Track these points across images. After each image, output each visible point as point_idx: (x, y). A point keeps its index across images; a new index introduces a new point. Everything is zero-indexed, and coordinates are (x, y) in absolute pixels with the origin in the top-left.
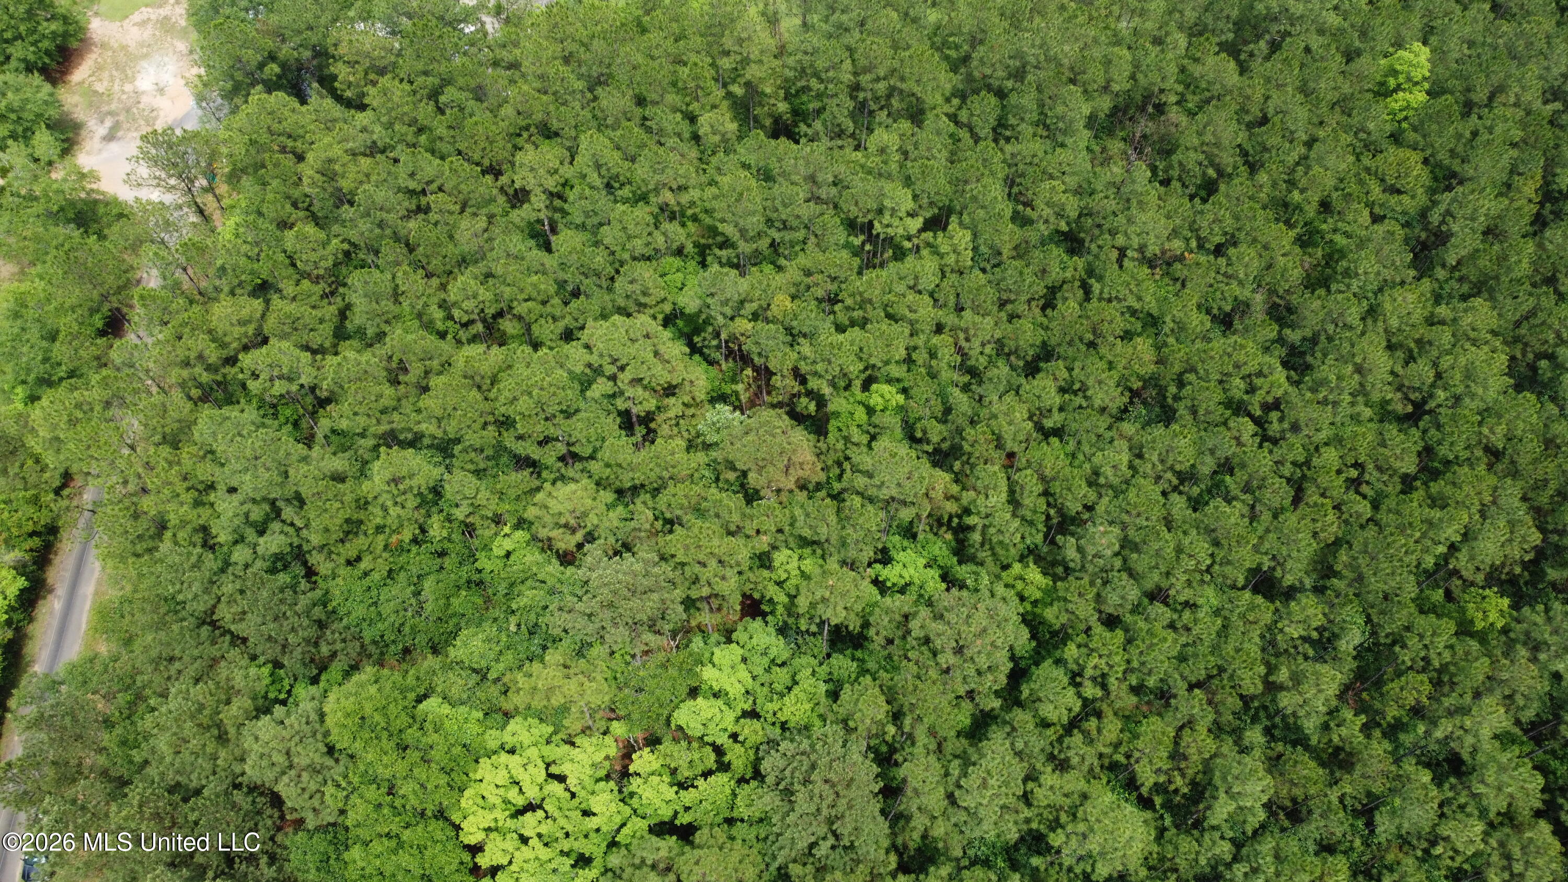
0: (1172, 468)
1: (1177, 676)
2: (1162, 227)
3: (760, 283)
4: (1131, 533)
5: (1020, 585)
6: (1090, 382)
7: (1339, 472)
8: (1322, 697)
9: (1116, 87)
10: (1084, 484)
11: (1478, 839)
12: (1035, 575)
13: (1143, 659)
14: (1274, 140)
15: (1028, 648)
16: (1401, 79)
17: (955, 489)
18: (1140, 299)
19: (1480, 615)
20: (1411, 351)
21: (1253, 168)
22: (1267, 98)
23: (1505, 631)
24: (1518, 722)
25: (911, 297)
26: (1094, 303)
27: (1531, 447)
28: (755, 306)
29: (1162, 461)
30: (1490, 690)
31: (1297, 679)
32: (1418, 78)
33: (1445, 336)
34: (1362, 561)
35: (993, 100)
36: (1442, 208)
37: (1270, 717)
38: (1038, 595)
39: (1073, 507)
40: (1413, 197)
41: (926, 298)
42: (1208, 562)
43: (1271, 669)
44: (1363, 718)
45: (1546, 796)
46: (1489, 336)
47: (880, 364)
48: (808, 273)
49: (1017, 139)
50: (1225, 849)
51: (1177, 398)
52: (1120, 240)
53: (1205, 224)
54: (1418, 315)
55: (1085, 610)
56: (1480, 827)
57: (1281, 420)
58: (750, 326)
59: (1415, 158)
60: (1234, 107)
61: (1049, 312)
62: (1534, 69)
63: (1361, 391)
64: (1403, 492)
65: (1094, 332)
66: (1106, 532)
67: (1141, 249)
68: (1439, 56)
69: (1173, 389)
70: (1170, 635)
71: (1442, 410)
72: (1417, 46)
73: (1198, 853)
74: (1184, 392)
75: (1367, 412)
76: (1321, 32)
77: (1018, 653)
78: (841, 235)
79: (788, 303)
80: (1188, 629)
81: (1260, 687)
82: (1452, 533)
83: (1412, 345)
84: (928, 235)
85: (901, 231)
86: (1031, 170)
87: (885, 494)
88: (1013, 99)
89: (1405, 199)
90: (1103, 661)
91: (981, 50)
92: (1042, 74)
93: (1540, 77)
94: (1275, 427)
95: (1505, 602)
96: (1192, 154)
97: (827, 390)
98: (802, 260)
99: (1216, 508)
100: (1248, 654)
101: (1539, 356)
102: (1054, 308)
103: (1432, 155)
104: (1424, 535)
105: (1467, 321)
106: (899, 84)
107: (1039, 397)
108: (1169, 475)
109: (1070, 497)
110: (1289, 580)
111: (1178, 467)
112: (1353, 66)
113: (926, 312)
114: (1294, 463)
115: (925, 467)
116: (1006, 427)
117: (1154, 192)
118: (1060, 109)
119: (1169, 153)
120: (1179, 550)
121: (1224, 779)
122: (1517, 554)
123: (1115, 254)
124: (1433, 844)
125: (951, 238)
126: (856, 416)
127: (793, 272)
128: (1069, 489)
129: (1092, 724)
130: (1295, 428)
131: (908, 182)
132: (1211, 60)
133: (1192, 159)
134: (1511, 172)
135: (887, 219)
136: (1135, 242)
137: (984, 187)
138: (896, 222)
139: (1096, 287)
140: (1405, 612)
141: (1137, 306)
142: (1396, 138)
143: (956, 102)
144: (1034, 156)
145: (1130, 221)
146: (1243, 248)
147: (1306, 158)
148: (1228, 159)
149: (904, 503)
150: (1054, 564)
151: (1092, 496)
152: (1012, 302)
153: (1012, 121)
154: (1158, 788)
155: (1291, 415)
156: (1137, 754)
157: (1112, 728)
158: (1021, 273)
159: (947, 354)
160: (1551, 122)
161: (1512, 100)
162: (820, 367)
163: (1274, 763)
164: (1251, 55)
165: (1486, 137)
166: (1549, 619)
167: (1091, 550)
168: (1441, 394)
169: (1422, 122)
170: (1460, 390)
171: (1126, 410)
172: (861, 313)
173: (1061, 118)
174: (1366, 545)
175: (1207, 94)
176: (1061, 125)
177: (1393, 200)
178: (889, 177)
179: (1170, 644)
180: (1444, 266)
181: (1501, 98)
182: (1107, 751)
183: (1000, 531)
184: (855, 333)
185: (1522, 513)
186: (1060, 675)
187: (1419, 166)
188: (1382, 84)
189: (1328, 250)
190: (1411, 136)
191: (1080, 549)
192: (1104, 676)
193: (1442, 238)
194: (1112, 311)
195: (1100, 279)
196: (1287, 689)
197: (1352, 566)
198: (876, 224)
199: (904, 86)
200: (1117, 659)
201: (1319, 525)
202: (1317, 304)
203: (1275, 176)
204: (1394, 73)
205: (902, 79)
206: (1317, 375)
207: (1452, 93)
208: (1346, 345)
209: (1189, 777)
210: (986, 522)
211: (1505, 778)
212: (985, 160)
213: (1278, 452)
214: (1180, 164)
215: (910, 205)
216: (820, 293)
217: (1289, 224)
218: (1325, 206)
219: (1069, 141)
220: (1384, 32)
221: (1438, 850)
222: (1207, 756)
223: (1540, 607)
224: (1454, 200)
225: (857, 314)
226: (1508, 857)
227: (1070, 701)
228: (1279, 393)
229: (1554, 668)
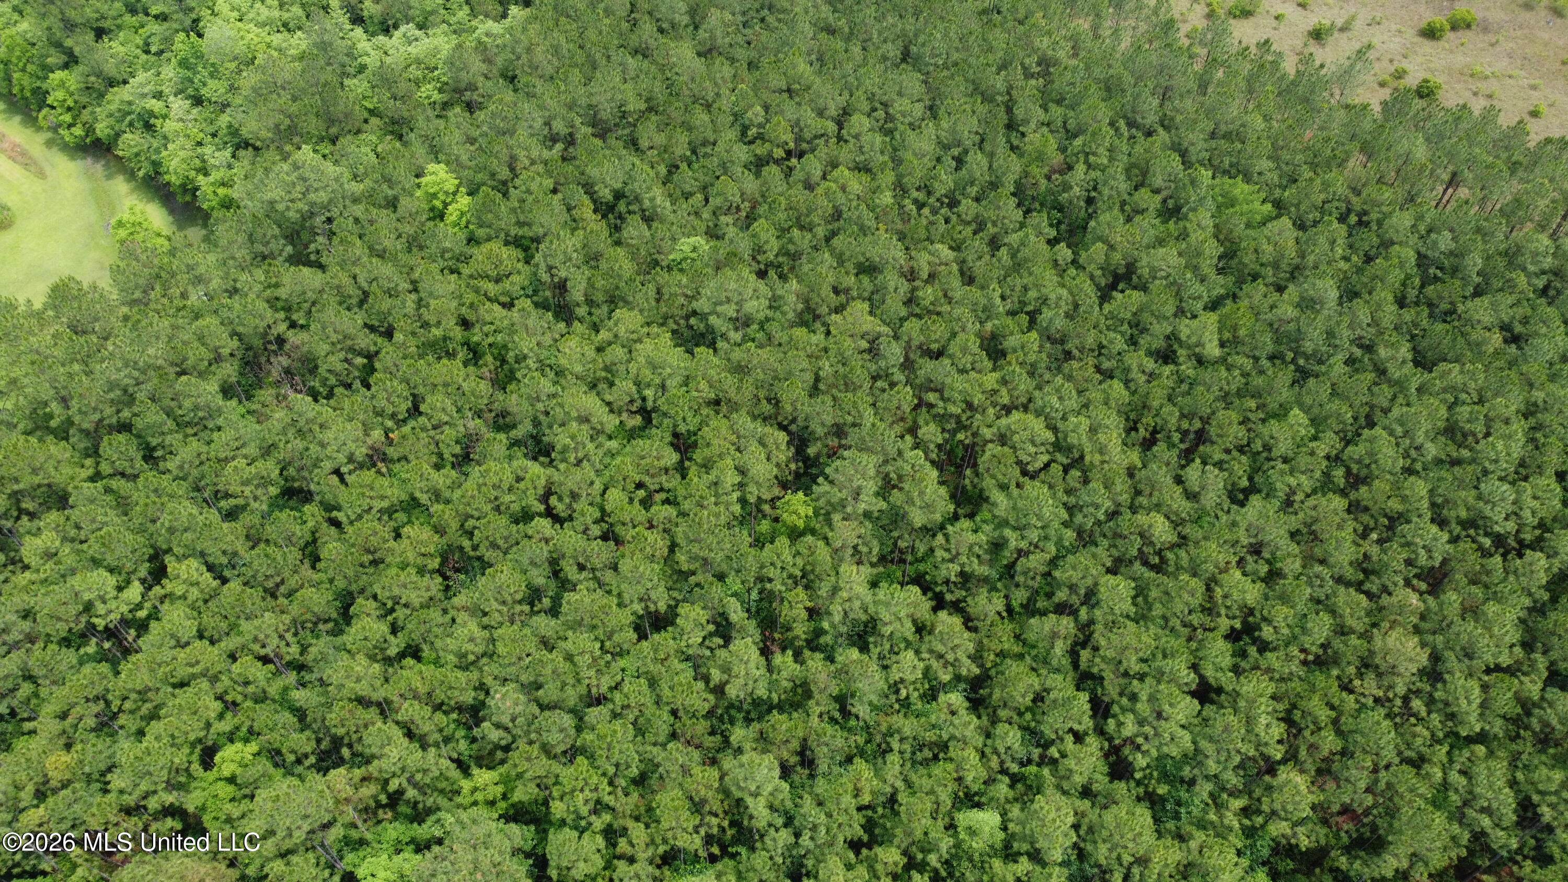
0: (514, 602)
1: (649, 748)
2: (353, 430)
3: (18, 764)
4: (524, 678)
5: (479, 796)
6: (396, 591)
7: (631, 500)
8: (752, 665)
9: (225, 352)
10: (459, 674)
11: (916, 662)
12: (483, 777)
13: (614, 761)
14: (386, 304)
15: (529, 836)
16: (442, 196)
17: (358, 773)
18: (383, 498)
19: (794, 517)
20: (606, 379)
21: (389, 334)
22: (355, 277)
23: (816, 513)
24: (873, 565)
25: (182, 655)
26: (350, 530)
27: (730, 382)
28: (30, 788)
29: (504, 603)
30: (841, 560)
31: (726, 669)
32: (452, 189)
33: (618, 352)
34: (695, 549)
35: (122, 438)
36: (543, 266)
37: (740, 709)
38: (500, 789)
39: (468, 697)
40: (519, 273)
41: (198, 643)
42: (598, 645)
43: (706, 679)
44: (790, 652)
45: (930, 594)
46: (646, 330)
47: (202, 734)
48: (63, 716)
49: (171, 453)
50: (784, 837)
51: (475, 548)
52: (328, 466)
53: (384, 403)
54: (591, 353)
55: (541, 766)
56: (910, 654)
57: (560, 499)
58: (41, 810)
59: (495, 246)
60: (333, 300)
61: (318, 565)
62: (522, 133)
63: (597, 433)
64: (683, 478)
65: (368, 551)
66: (504, 696)
67: (351, 459)
68: (455, 165)
69: (466, 543)
70: (617, 725)
71: (659, 402)
72: (432, 167)
73: (771, 858)
74: (476, 539)
75: (614, 444)
76: (356, 201)
77: (528, 847)
78: (70, 656)
79: (66, 758)
80: (628, 706)
81: (711, 697)
82: (731, 478)
83: (604, 374)
84: (157, 590)
85: (124, 609)
86: (205, 467)
87: (299, 836)
88: (139, 423)
89: (515, 278)
90: (587, 792)
91: (74, 404)
92: (148, 386)
93: (532, 135)
94: (560, 508)
95: (800, 494)
96: (331, 358)
97: (170, 798)
98: (49, 709)
99: (568, 603)
100: (681, 684)
101: (687, 318)
102: (319, 560)
103: (507, 235)
104: (716, 495)
105: (622, 330)
106: (16, 487)
107: (366, 639)
108: (518, 608)
109: (456, 693)
110: (662, 607)
111: (518, 597)
112: (401, 210)
113: (210, 656)
114: (596, 522)
115: (316, 780)
116: (358, 687)
117: (324, 410)
118: (187, 404)
119: (314, 370)
120: (569, 658)
121: (740, 788)
122: (783, 458)
123: (335, 479)
124: (897, 692)
125: (178, 577)
126: (222, 795)
127: (47, 725)
128: (451, 688)
129: (623, 845)
130: (574, 496)
131: (96, 563)
132: (286, 279)
133: (335, 362)
134: (569, 210)
135: (101, 608)
136: (341, 458)
137: (171, 513)
138: (113, 605)
139: (340, 516)
140: (750, 559)
141: (385, 504)
142: (471, 240)
143: (89, 462)
144: (199, 455)
145: (323, 445)
146: (429, 399)
147: (421, 300)
148: (365, 341)
149: (326, 826)
150: (491, 753)
151: (474, 675)
152: (282, 582)
153: (154, 442)
154: (709, 840)
155: (565, 490)
156: (670, 834)
157: (638, 832)
158: (267, 556)
159: (259, 672)
160: (564, 159)
161: (527, 162)
162: (144, 786)
163: (763, 740)
164: (318, 252)
165: (530, 199)
166: (832, 482)
167: (506, 720)
168: (649, 393)
169: (479, 218)
170: (657, 381)
171: (448, 588)
172: (149, 705)
173: (196, 408)
174: (687, 537)
175: (306, 306)
176: (201, 414)
177: (506, 285)
178: (73, 572)
179: (622, 731)
180: (578, 305)
181: (519, 166)
182: (650, 852)
183: (425, 771)
184: (155, 727)
185: (760, 428)
186: (569, 834)
187: (504, 249)
188: (432, 209)
189: (496, 352)
190: (481, 233)
191: (498, 726)
192: (598, 802)
193: (562, 287)
194: (369, 524)
195: (339, 508)
196: (727, 682)
197: (693, 558)
198: (95, 620)
199: (21, 486)
200: (595, 780)
201: (648, 549)
202: (514, 397)
203: (409, 329)
204: (434, 196)
205: (17, 480)
206: (558, 447)
207: (484, 184)
208: (558, 409)
209: (720, 812)
210: (407, 775)
211: (894, 609)
212: (156, 491)
213: (578, 524)
214: (329, 371)
215: (112, 581)
216: (91, 722)
217: (451, 355)
218: (465, 324)
219: (220, 421)
220: (401, 172)
221: (904, 693)
222: (716, 785)
223: (820, 480)
224: (545, 257)
225: (146, 708)
226: (941, 656)
227: (594, 843)
228: (543, 482)
229: (861, 511)
